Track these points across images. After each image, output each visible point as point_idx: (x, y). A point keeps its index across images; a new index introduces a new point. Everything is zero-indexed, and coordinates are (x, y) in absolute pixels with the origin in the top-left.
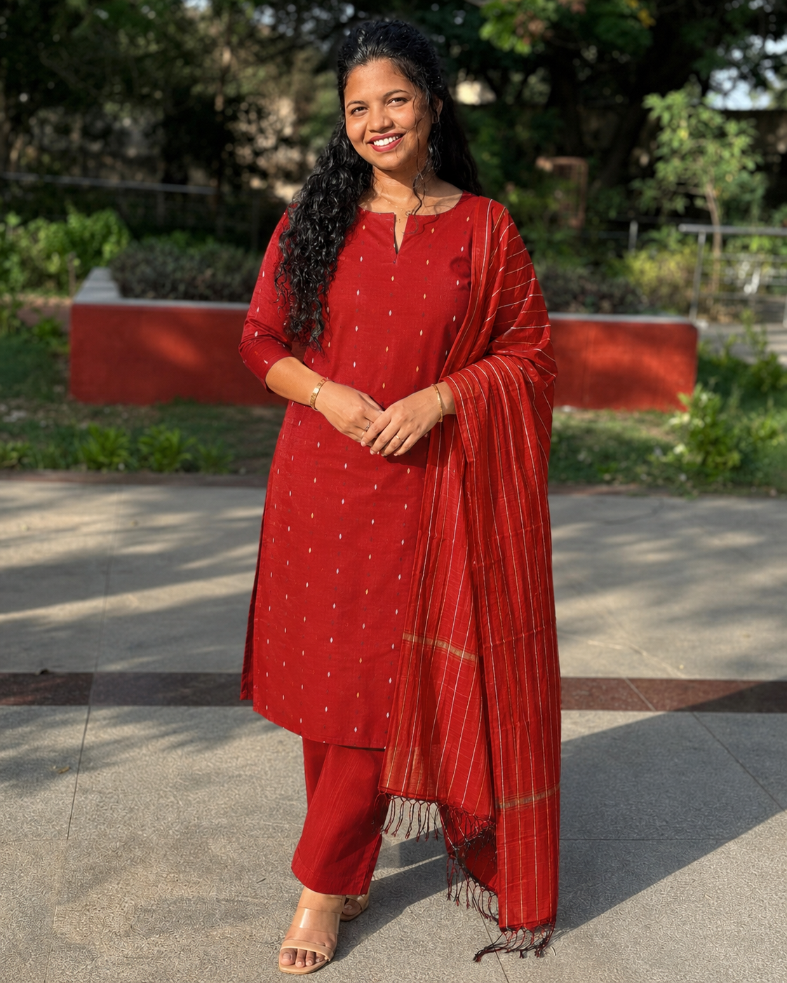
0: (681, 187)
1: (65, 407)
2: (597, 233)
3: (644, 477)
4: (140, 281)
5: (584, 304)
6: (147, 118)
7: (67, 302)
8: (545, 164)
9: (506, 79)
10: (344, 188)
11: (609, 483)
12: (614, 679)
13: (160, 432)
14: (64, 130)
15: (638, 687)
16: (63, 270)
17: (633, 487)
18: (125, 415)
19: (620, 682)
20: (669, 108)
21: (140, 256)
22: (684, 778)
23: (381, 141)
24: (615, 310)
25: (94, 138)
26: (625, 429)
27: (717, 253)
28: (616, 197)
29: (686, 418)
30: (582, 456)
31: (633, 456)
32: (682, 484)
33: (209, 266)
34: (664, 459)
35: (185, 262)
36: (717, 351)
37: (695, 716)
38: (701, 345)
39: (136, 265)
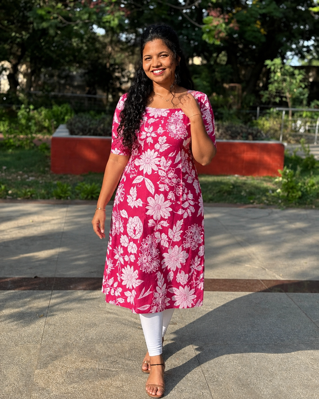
0: (277, 94)
1: (49, 176)
3: (266, 201)
4: (77, 129)
5: (242, 137)
6: (81, 71)
7: (51, 137)
8: (226, 86)
9: (211, 55)
11: (252, 203)
12: (256, 280)
13: (84, 185)
14: (51, 76)
15: (264, 283)
17: (261, 205)
18: (71, 179)
19: (258, 281)
22: (284, 320)
23: (156, 71)
25: (62, 78)
26: (258, 183)
30: (243, 193)
31: (261, 193)
32: (280, 204)
33: (102, 123)
34: (273, 194)
36: (291, 154)
37: (287, 294)
38: (285, 152)
39: (75, 123)
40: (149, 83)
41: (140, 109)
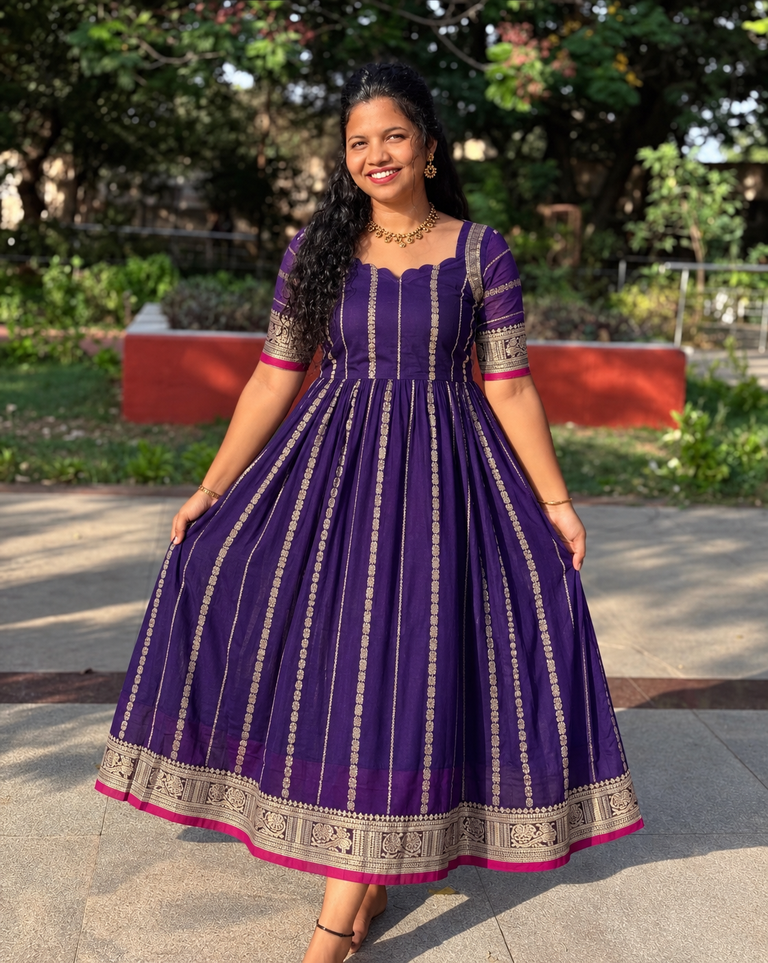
0: (669, 229)
1: (118, 427)
2: (593, 270)
3: (641, 489)
4: (187, 315)
5: (584, 333)
6: (196, 175)
7: (122, 335)
8: (546, 210)
9: (508, 137)
10: (346, 222)
11: (609, 494)
12: (619, 679)
13: (202, 449)
14: (125, 186)
15: (640, 686)
16: (121, 306)
17: (631, 498)
18: (171, 434)
19: (624, 681)
20: (660, 159)
21: (187, 292)
22: (687, 775)
23: (379, 174)
24: (613, 338)
25: (152, 192)
26: (622, 445)
27: (701, 288)
28: (610, 239)
29: (678, 434)
30: (586, 469)
31: (630, 469)
32: (676, 495)
33: (247, 301)
34: (660, 472)
35: (227, 297)
36: (703, 375)
37: (695, 713)
38: (688, 370)
39: (183, 301)
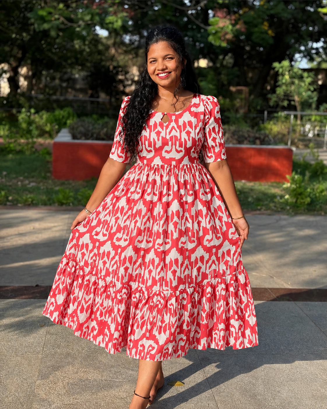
0: (286, 97)
1: (50, 182)
2: (253, 115)
4: (79, 133)
5: (249, 141)
6: (84, 74)
7: (52, 142)
8: (233, 89)
9: (217, 58)
10: (147, 95)
11: (260, 210)
12: (263, 288)
13: (86, 191)
14: (53, 79)
15: (272, 292)
16: (52, 130)
17: (269, 212)
19: (266, 289)
20: (282, 67)
21: (80, 124)
22: (292, 329)
23: (162, 74)
24: (261, 144)
26: (265, 189)
27: (299, 122)
28: (260, 101)
29: (289, 185)
30: (250, 199)
31: (269, 199)
32: (288, 210)
34: (281, 201)
35: (96, 126)
36: (300, 159)
37: (295, 303)
38: (294, 157)
39: (78, 127)
40: (154, 87)
41: (143, 114)
